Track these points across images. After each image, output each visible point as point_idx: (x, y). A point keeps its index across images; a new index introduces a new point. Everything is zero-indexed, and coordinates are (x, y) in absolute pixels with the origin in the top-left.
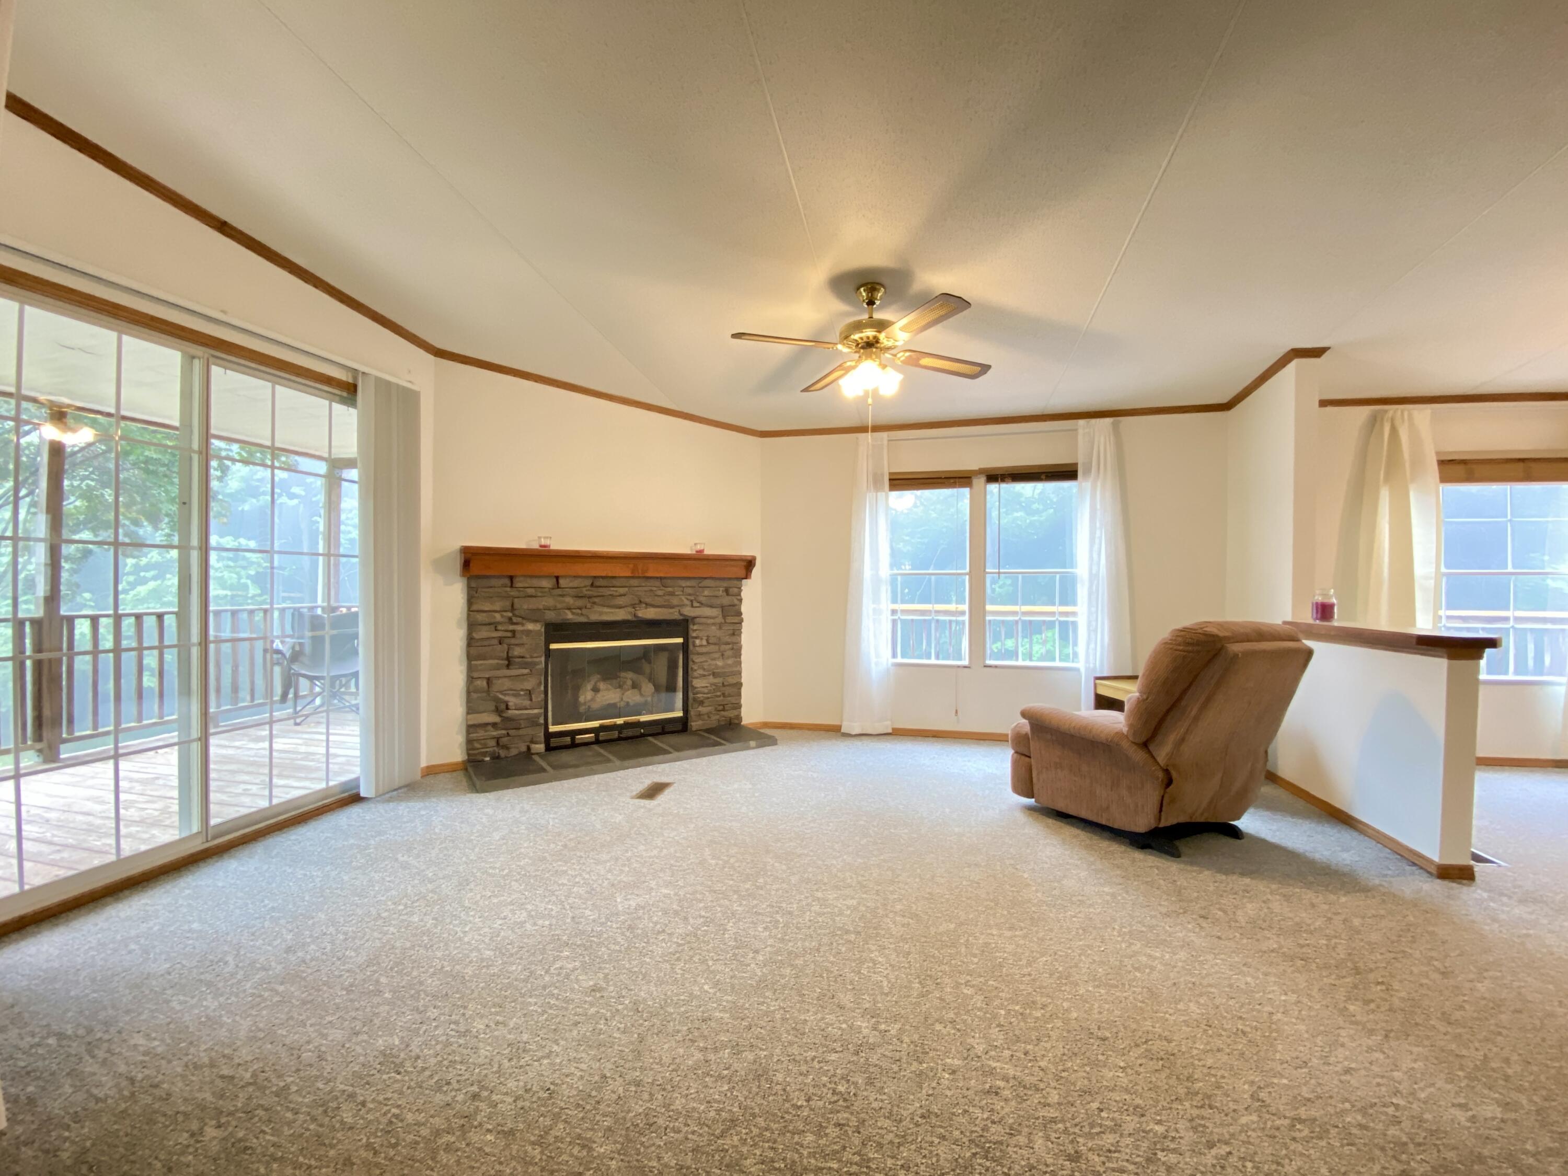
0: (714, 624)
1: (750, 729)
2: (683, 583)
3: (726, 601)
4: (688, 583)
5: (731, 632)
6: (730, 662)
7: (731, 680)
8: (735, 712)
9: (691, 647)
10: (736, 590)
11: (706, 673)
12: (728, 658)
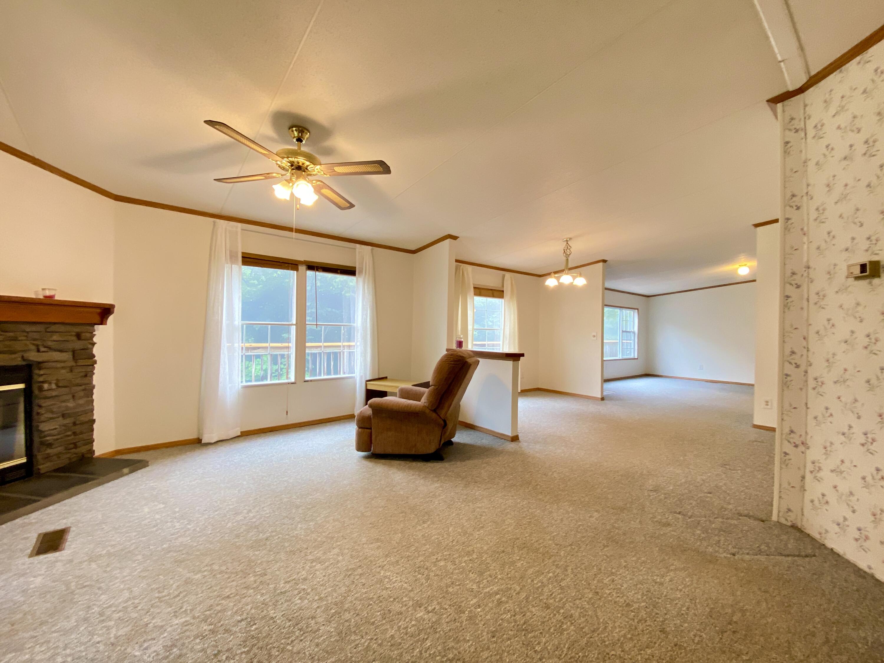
0: (63, 368)
1: (104, 459)
2: (28, 328)
3: (78, 345)
4: (34, 328)
5: (83, 374)
6: (81, 402)
7: (83, 418)
8: (87, 447)
9: (36, 392)
10: (88, 335)
11: (54, 416)
12: (81, 398)
